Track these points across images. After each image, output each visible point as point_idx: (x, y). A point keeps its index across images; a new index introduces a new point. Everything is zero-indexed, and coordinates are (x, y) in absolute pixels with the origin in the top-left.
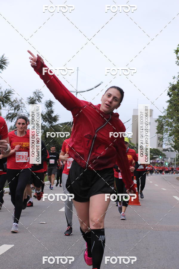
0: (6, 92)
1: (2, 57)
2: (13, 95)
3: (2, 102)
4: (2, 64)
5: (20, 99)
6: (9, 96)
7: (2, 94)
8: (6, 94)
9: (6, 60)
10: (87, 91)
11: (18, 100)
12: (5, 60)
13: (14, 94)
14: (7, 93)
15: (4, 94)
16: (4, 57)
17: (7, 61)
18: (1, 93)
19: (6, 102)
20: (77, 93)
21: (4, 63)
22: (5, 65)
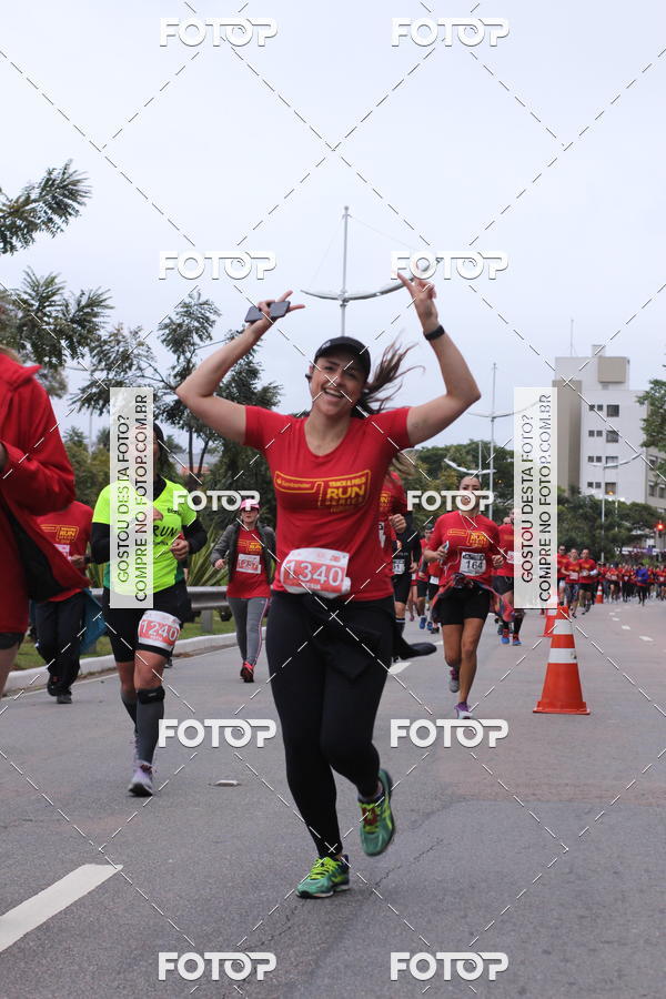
0: (83, 303)
1: (64, 173)
2: (107, 311)
3: (69, 338)
4: (65, 196)
5: (133, 328)
6: (96, 315)
7: (67, 311)
8: (83, 307)
9: (78, 181)
10: (383, 293)
11: (125, 332)
12: (75, 183)
13: (112, 308)
14: (87, 306)
15: (73, 309)
16: (71, 171)
17: (80, 187)
18: (64, 308)
19: (83, 341)
20: (345, 301)
21: (73, 195)
22: (75, 200)
